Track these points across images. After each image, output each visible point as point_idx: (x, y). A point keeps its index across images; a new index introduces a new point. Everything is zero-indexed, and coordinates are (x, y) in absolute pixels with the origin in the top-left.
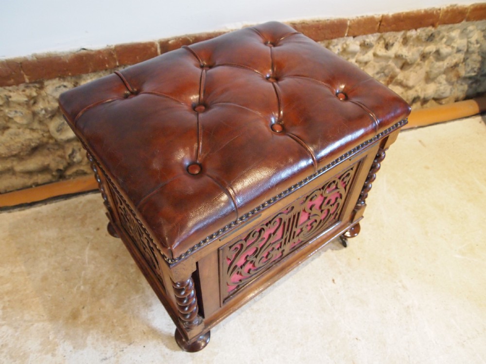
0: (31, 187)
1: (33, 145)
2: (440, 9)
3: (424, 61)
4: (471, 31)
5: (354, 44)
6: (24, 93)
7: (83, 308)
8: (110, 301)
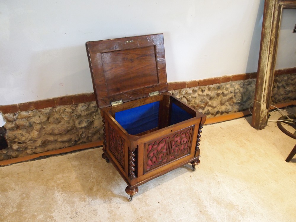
0: (63, 147)
1: (69, 129)
2: (220, 77)
3: (218, 97)
4: (234, 85)
5: (190, 91)
6: (71, 108)
7: (94, 187)
8: (104, 184)
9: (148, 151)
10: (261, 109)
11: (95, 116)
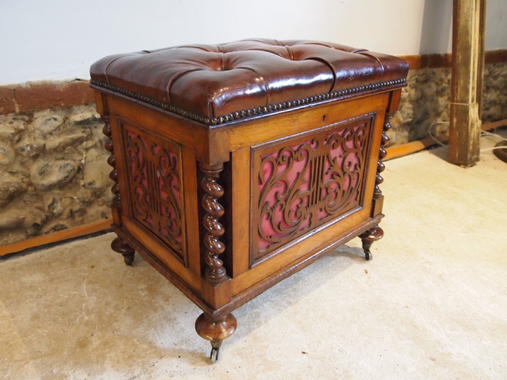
1: (11, 189)
6: (11, 125)
7: (92, 335)
8: (124, 324)
9: (260, 182)
10: (469, 120)
11: (87, 149)
